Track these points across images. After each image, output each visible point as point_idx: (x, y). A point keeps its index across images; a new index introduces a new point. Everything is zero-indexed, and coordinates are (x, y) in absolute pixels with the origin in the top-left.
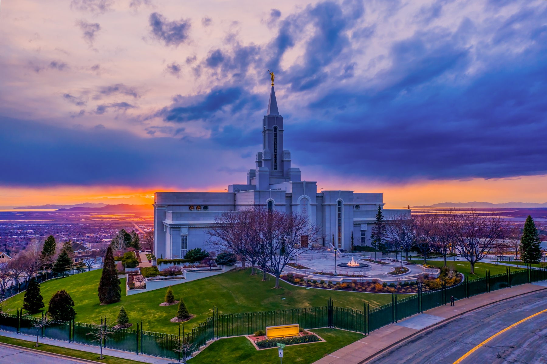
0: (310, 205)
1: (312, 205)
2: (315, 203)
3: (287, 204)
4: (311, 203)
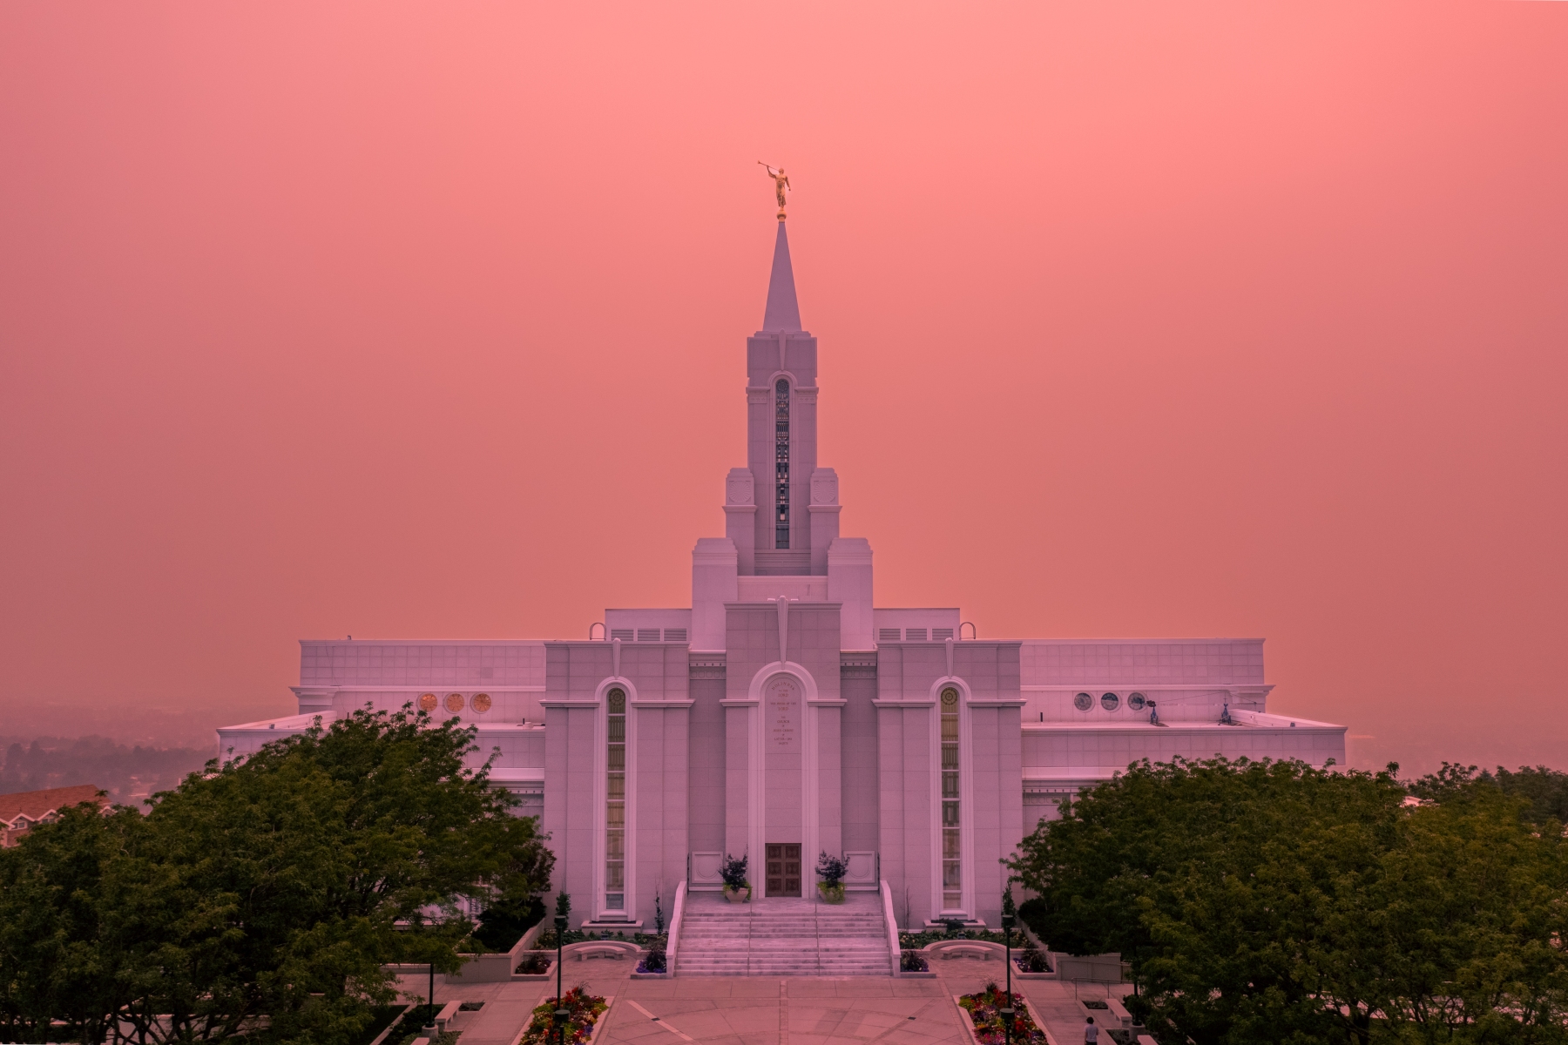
0: (811, 704)
1: (821, 706)
2: (836, 699)
3: (692, 701)
4: (814, 697)
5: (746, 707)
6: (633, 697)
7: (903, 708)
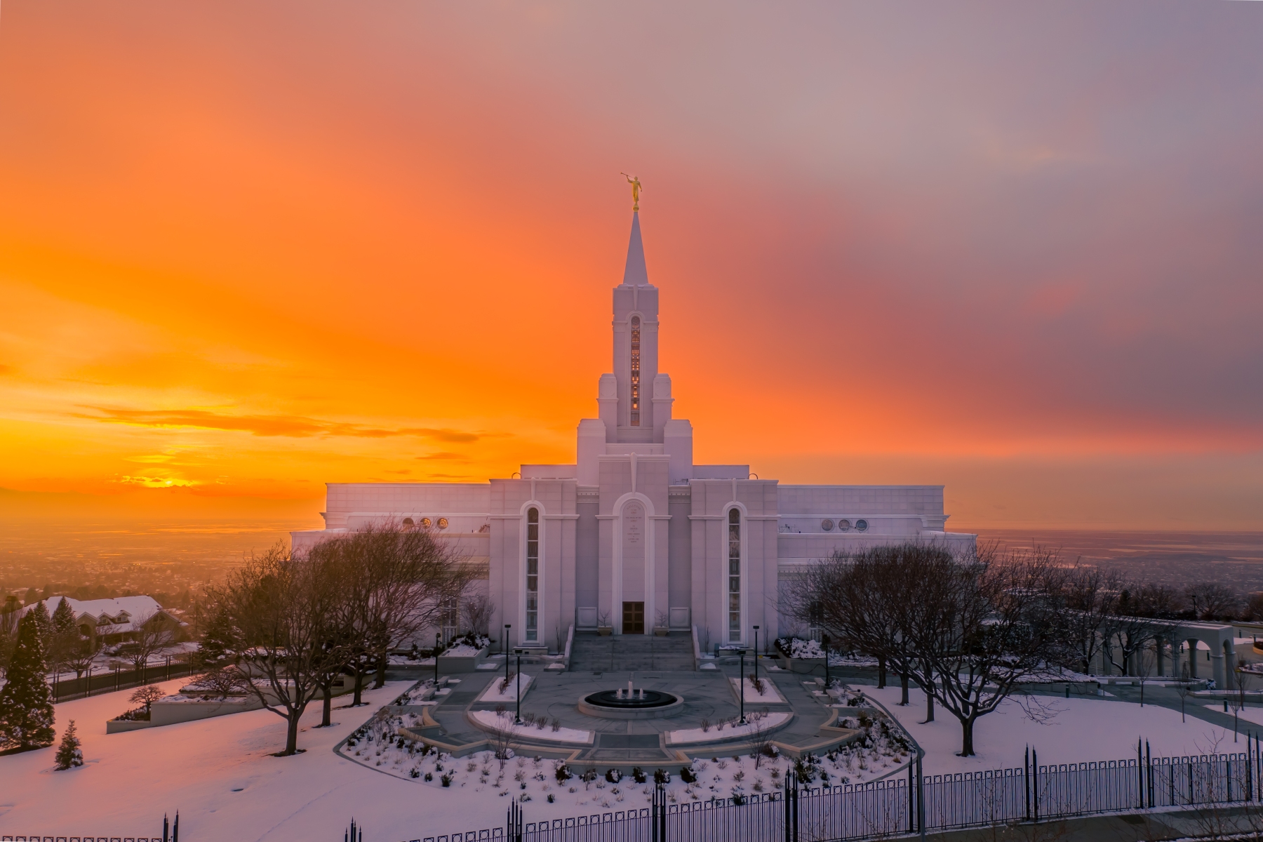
0: (650, 518)
1: (656, 520)
2: (666, 515)
3: (578, 515)
4: (652, 514)
5: (611, 520)
6: (542, 514)
7: (706, 520)
